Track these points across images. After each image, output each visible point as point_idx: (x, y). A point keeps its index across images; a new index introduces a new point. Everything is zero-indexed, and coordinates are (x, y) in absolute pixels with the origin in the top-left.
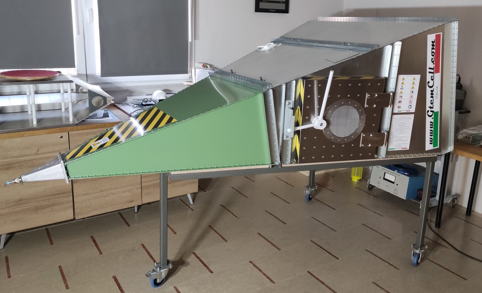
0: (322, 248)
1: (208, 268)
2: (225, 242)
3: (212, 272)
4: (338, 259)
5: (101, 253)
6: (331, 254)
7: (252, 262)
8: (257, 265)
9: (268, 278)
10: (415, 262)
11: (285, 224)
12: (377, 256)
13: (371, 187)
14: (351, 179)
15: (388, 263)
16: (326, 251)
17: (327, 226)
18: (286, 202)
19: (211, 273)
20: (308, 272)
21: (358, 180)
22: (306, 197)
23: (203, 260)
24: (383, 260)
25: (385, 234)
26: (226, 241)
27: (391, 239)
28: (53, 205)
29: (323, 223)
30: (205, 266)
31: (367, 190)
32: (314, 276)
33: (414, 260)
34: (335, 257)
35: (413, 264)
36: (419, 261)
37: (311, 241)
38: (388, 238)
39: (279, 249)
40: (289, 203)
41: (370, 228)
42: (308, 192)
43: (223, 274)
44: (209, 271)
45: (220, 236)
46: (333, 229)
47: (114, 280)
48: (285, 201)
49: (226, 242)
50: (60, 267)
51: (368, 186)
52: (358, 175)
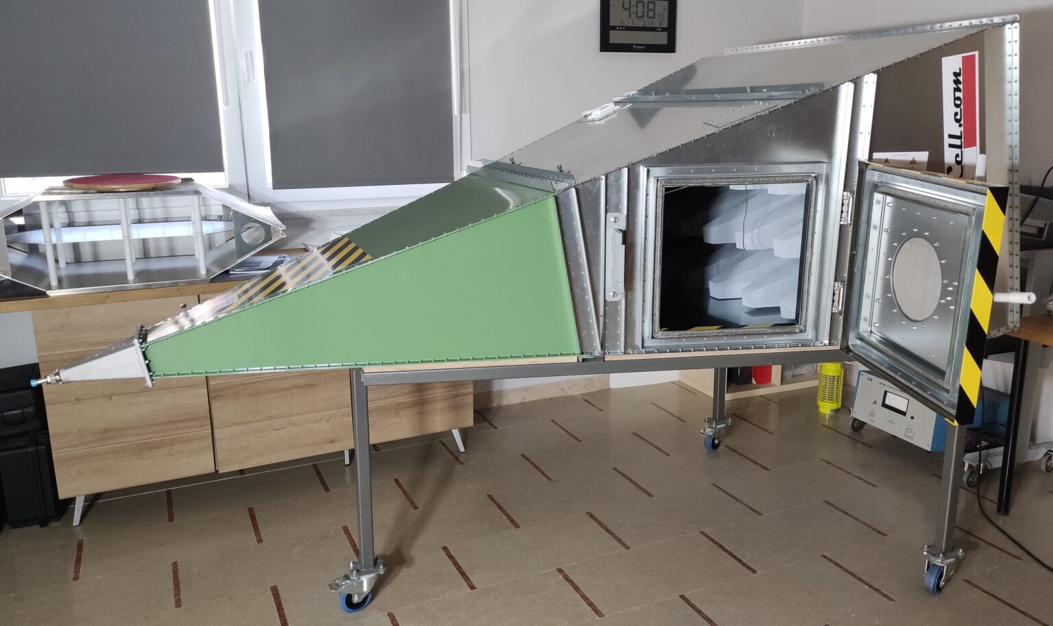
0: (724, 549)
1: (467, 579)
2: (514, 529)
3: (473, 587)
4: (754, 572)
5: (260, 541)
6: (740, 561)
7: (562, 570)
8: (572, 577)
9: (591, 605)
10: (932, 586)
11: (651, 495)
12: (846, 570)
13: (858, 426)
14: (817, 407)
15: (870, 586)
16: (730, 554)
17: (742, 503)
18: (662, 451)
19: (472, 589)
20: (682, 597)
21: (832, 411)
22: (705, 441)
23: (460, 562)
24: (859, 579)
25: (873, 525)
26: (517, 526)
27: (886, 535)
28: (172, 442)
29: (734, 498)
30: (463, 574)
31: (848, 430)
32: (693, 606)
33: (931, 581)
34: (748, 568)
35: (927, 590)
36: (942, 583)
37: (702, 533)
38: (879, 532)
39: (627, 548)
40: (668, 455)
41: (841, 511)
42: (709, 431)
43: (496, 593)
44: (468, 584)
45: (507, 515)
46: (754, 511)
47: (272, 594)
48: (659, 449)
49: (517, 528)
50: (175, 565)
51: (851, 422)
52: (831, 399)
